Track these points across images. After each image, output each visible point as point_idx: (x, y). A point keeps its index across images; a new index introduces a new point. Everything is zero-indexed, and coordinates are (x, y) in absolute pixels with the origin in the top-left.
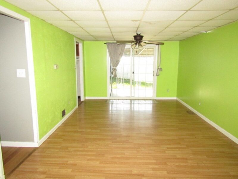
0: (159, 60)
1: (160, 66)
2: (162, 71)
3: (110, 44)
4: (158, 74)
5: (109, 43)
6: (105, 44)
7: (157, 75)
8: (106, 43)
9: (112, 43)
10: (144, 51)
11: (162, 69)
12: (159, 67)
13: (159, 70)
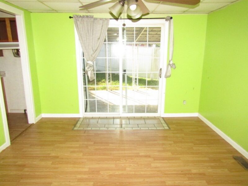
0: (171, 49)
1: (172, 60)
2: (175, 68)
3: (80, 19)
4: (168, 74)
5: (77, 16)
6: (70, 17)
7: (167, 77)
8: (72, 16)
9: (83, 17)
10: (142, 36)
11: (176, 65)
12: (170, 62)
13: (169, 67)
